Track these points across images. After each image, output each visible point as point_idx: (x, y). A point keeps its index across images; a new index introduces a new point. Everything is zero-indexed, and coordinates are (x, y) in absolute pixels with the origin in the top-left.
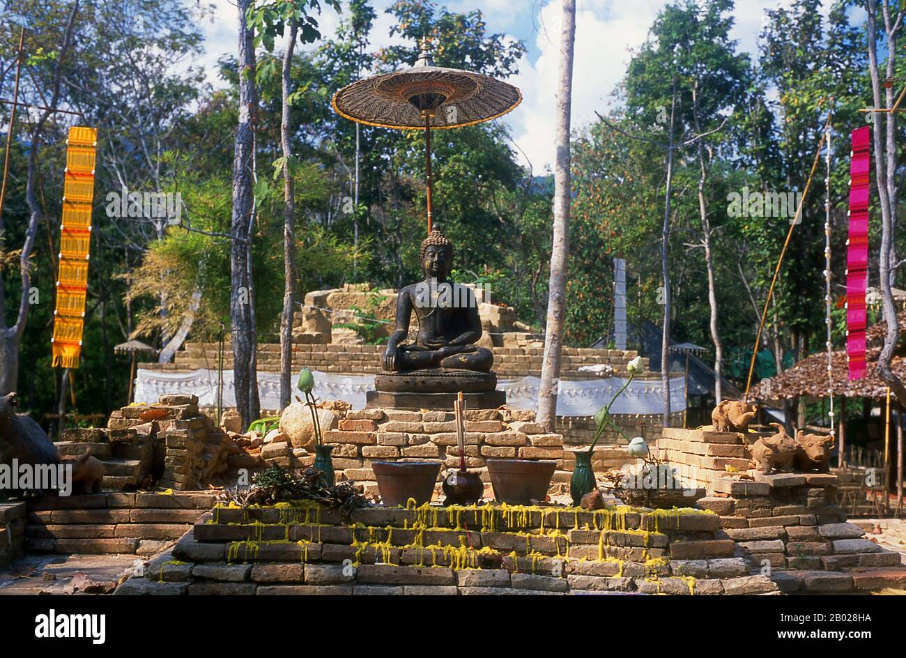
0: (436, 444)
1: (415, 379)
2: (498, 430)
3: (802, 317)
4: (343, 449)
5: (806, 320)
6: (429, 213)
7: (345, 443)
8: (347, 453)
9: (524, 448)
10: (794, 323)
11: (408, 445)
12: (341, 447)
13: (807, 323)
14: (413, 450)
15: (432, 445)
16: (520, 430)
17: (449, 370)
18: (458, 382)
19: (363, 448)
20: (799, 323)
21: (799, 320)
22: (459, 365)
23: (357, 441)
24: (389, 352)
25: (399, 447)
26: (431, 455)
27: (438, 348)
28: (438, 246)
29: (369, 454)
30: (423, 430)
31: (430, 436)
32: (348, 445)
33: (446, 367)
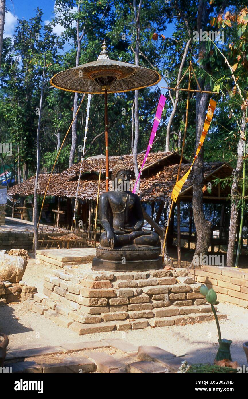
0: (147, 294)
1: (126, 253)
2: (174, 283)
3: (30, 157)
4: (100, 301)
5: (31, 159)
6: (106, 147)
7: (100, 298)
8: (102, 304)
9: (189, 293)
10: (27, 160)
11: (134, 296)
12: (98, 300)
13: (32, 160)
14: (136, 299)
15: (146, 295)
16: (185, 282)
17: (139, 246)
18: (147, 254)
19: (110, 300)
20: (29, 160)
21: (29, 158)
22: (144, 243)
23: (107, 296)
24: (109, 236)
25: (129, 298)
26: (146, 301)
27: (130, 232)
28: (127, 171)
29: (114, 304)
30: (137, 285)
31: (142, 289)
32: (102, 298)
33: (137, 244)
